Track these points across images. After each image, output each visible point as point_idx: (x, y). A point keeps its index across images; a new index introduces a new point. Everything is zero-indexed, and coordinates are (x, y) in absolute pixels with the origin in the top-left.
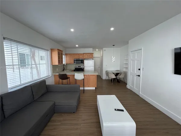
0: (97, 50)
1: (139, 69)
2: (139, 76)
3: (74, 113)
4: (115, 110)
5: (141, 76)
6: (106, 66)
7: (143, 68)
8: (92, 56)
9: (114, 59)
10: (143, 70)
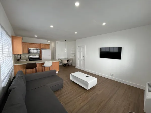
0: (49, 42)
1: (84, 57)
2: (84, 60)
3: (60, 89)
4: (86, 77)
5: (85, 60)
6: (59, 55)
7: (86, 56)
8: (49, 46)
9: (66, 50)
10: (86, 57)
